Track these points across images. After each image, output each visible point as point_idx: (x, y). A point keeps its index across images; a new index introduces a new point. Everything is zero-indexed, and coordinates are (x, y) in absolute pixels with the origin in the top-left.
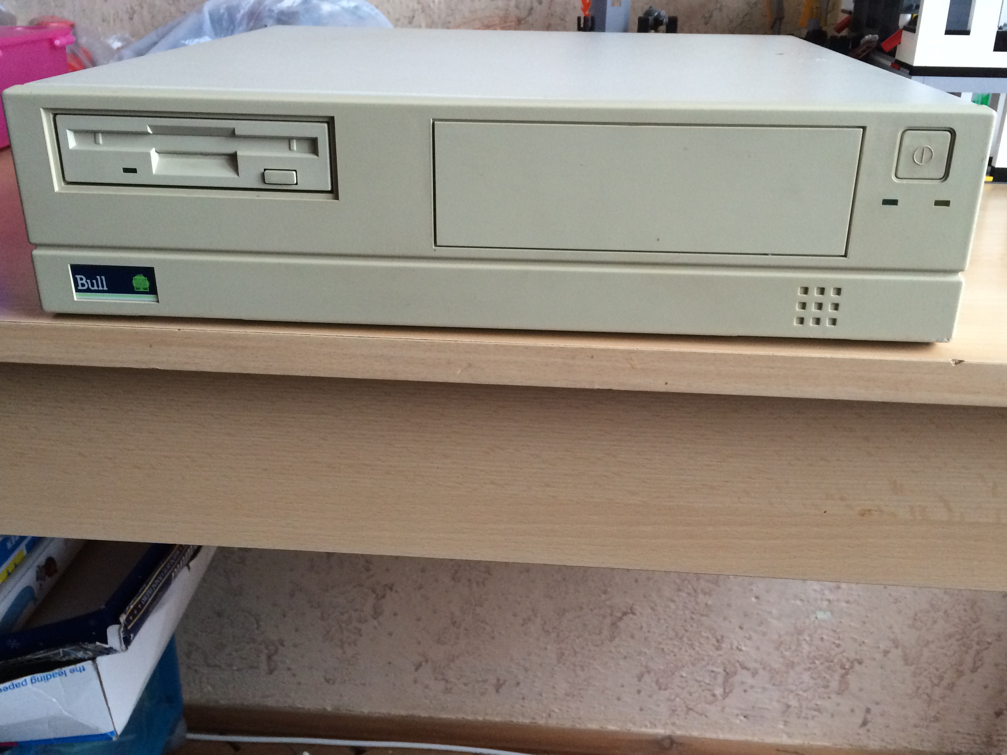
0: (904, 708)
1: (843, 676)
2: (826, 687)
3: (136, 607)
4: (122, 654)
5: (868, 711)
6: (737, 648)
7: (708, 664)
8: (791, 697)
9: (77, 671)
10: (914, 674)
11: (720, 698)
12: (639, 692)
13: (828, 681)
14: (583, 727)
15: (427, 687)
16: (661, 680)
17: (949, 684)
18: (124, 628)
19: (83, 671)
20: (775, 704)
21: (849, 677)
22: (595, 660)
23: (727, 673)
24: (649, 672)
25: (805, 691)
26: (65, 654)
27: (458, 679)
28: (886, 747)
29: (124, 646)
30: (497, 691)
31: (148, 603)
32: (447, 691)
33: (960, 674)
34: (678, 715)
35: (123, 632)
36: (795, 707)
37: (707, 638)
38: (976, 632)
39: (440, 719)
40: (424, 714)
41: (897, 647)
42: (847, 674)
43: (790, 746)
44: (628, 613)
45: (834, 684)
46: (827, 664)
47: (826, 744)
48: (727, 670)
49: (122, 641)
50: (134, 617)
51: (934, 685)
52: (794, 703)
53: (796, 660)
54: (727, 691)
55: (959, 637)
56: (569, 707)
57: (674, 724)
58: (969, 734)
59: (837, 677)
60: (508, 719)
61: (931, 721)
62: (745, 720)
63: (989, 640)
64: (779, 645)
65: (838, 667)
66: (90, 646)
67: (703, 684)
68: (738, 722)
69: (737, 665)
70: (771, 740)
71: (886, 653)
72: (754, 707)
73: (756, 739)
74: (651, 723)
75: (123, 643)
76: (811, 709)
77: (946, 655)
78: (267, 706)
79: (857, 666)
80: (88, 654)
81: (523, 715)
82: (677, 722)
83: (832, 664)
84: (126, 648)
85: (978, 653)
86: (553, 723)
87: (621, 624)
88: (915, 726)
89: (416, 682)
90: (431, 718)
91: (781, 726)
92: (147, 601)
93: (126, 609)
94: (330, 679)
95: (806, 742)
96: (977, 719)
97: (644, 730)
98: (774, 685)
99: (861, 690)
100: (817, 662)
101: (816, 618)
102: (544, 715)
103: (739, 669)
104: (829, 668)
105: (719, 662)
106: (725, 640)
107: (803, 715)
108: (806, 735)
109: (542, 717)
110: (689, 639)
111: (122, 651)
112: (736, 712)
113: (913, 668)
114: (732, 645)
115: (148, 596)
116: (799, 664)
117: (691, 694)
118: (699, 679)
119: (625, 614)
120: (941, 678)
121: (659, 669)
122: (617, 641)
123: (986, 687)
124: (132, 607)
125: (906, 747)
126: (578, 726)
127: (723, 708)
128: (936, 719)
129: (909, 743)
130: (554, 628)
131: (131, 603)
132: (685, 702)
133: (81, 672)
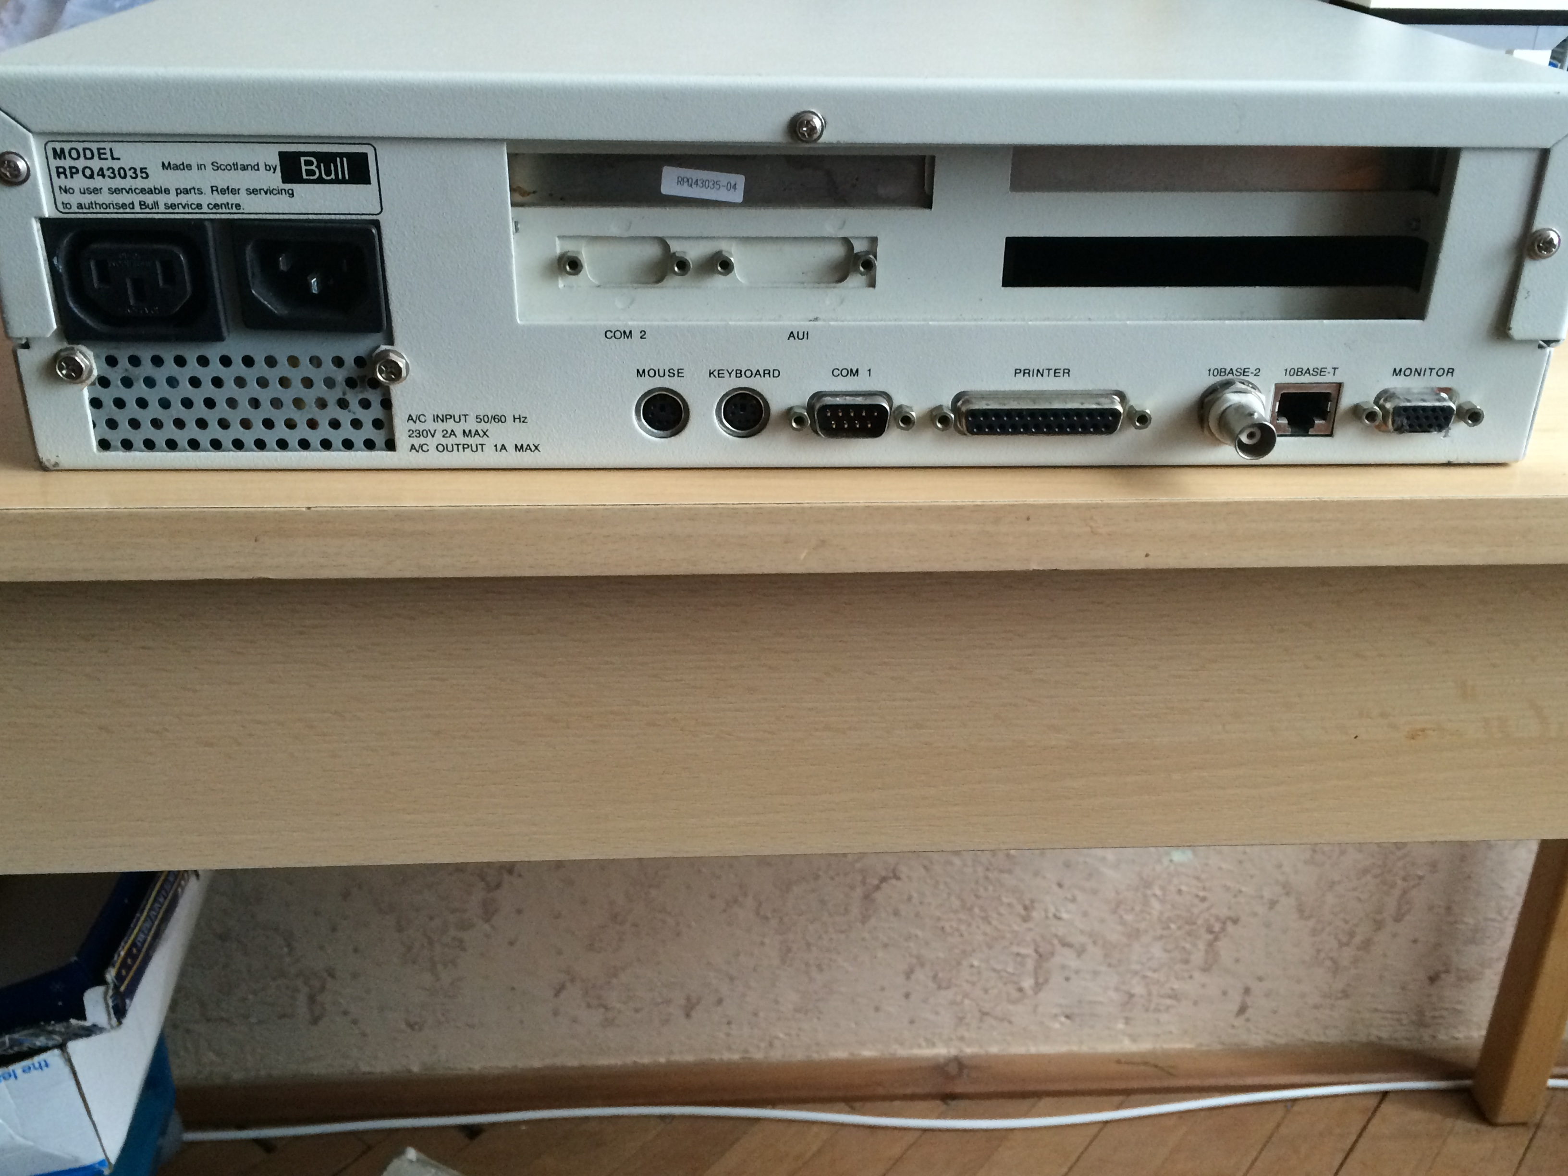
0: (1299, 981)
1: (1210, 944)
2: (1186, 962)
3: (129, 953)
4: (113, 1034)
5: (1247, 991)
6: (1055, 916)
7: (1011, 944)
8: (1134, 981)
9: (35, 1068)
10: (1314, 932)
11: (1030, 992)
12: (907, 996)
13: (1189, 953)
14: (824, 1057)
15: (575, 1020)
16: (940, 975)
17: (1363, 942)
18: (113, 990)
19: (45, 1068)
20: (1112, 994)
21: (1219, 944)
22: (839, 953)
23: (1040, 956)
24: (922, 965)
25: (1155, 971)
26: (13, 1043)
27: (624, 1003)
28: (1272, 1043)
29: (114, 1021)
30: (688, 1016)
31: (146, 945)
32: (608, 1023)
33: (1379, 925)
34: (968, 1024)
35: (111, 997)
36: (1142, 996)
37: (1010, 905)
38: (1400, 864)
39: (598, 1067)
40: (573, 1062)
41: (1288, 894)
42: (1216, 939)
43: (1134, 1054)
44: (890, 878)
45: (1198, 956)
46: (1187, 927)
47: (1189, 1046)
48: (1041, 950)
49: (112, 1012)
50: (129, 968)
51: (1342, 945)
52: (1139, 989)
53: (1142, 926)
54: (1041, 980)
55: (1378, 871)
56: (800, 1029)
57: (962, 1039)
58: (1392, 1012)
59: (1202, 946)
60: (705, 1056)
61: (1338, 998)
62: (1068, 1022)
63: (1420, 873)
64: (1117, 906)
65: (1203, 931)
66: (59, 1027)
67: (1005, 974)
68: (1057, 1026)
69: (1056, 942)
70: (1107, 1048)
71: (1273, 904)
72: (1080, 1002)
73: (1085, 1049)
74: (926, 1040)
75: (113, 1015)
76: (1162, 997)
77: (1359, 900)
78: (312, 1075)
79: (1230, 927)
80: (53, 1039)
81: (729, 1049)
82: (967, 1035)
83: (1194, 927)
84: (117, 1023)
85: (1405, 892)
86: (777, 1055)
87: (879, 896)
88: (1316, 1007)
89: (556, 1013)
90: (582, 1068)
91: (1121, 1026)
92: (145, 941)
93: (113, 957)
94: (416, 1023)
95: (1158, 1046)
96: (1403, 988)
97: (917, 1052)
98: (1110, 965)
99: (1237, 961)
100: (1173, 926)
101: (1171, 861)
102: (763, 1045)
103: (1058, 947)
104: (1189, 934)
105: (1028, 938)
106: (1036, 905)
107: (1153, 1006)
108: (1157, 1036)
109: (758, 1047)
110: (982, 909)
111: (112, 1027)
112: (1055, 1011)
113: (1311, 923)
114: (1046, 911)
115: (146, 932)
116: (1146, 931)
117: (986, 991)
118: (999, 967)
119: (884, 879)
120: (1352, 934)
121: (938, 958)
122: (873, 921)
123: (1415, 941)
124: (122, 953)
125: (1303, 1040)
126: (815, 1056)
127: (1036, 1007)
128: (1345, 994)
129: (1307, 1032)
130: (774, 911)
131: (120, 948)
132: (978, 1005)
133: (41, 1068)
